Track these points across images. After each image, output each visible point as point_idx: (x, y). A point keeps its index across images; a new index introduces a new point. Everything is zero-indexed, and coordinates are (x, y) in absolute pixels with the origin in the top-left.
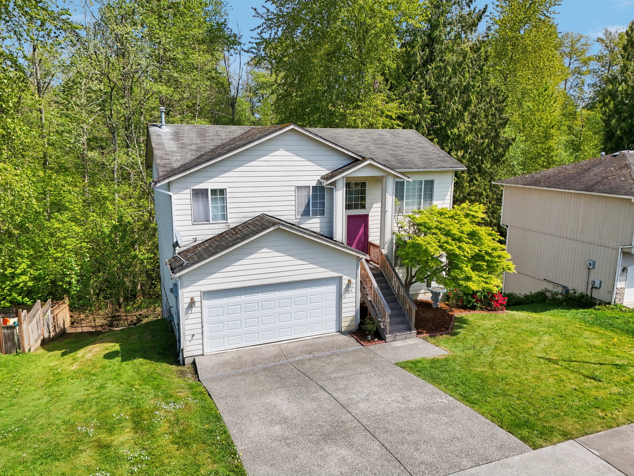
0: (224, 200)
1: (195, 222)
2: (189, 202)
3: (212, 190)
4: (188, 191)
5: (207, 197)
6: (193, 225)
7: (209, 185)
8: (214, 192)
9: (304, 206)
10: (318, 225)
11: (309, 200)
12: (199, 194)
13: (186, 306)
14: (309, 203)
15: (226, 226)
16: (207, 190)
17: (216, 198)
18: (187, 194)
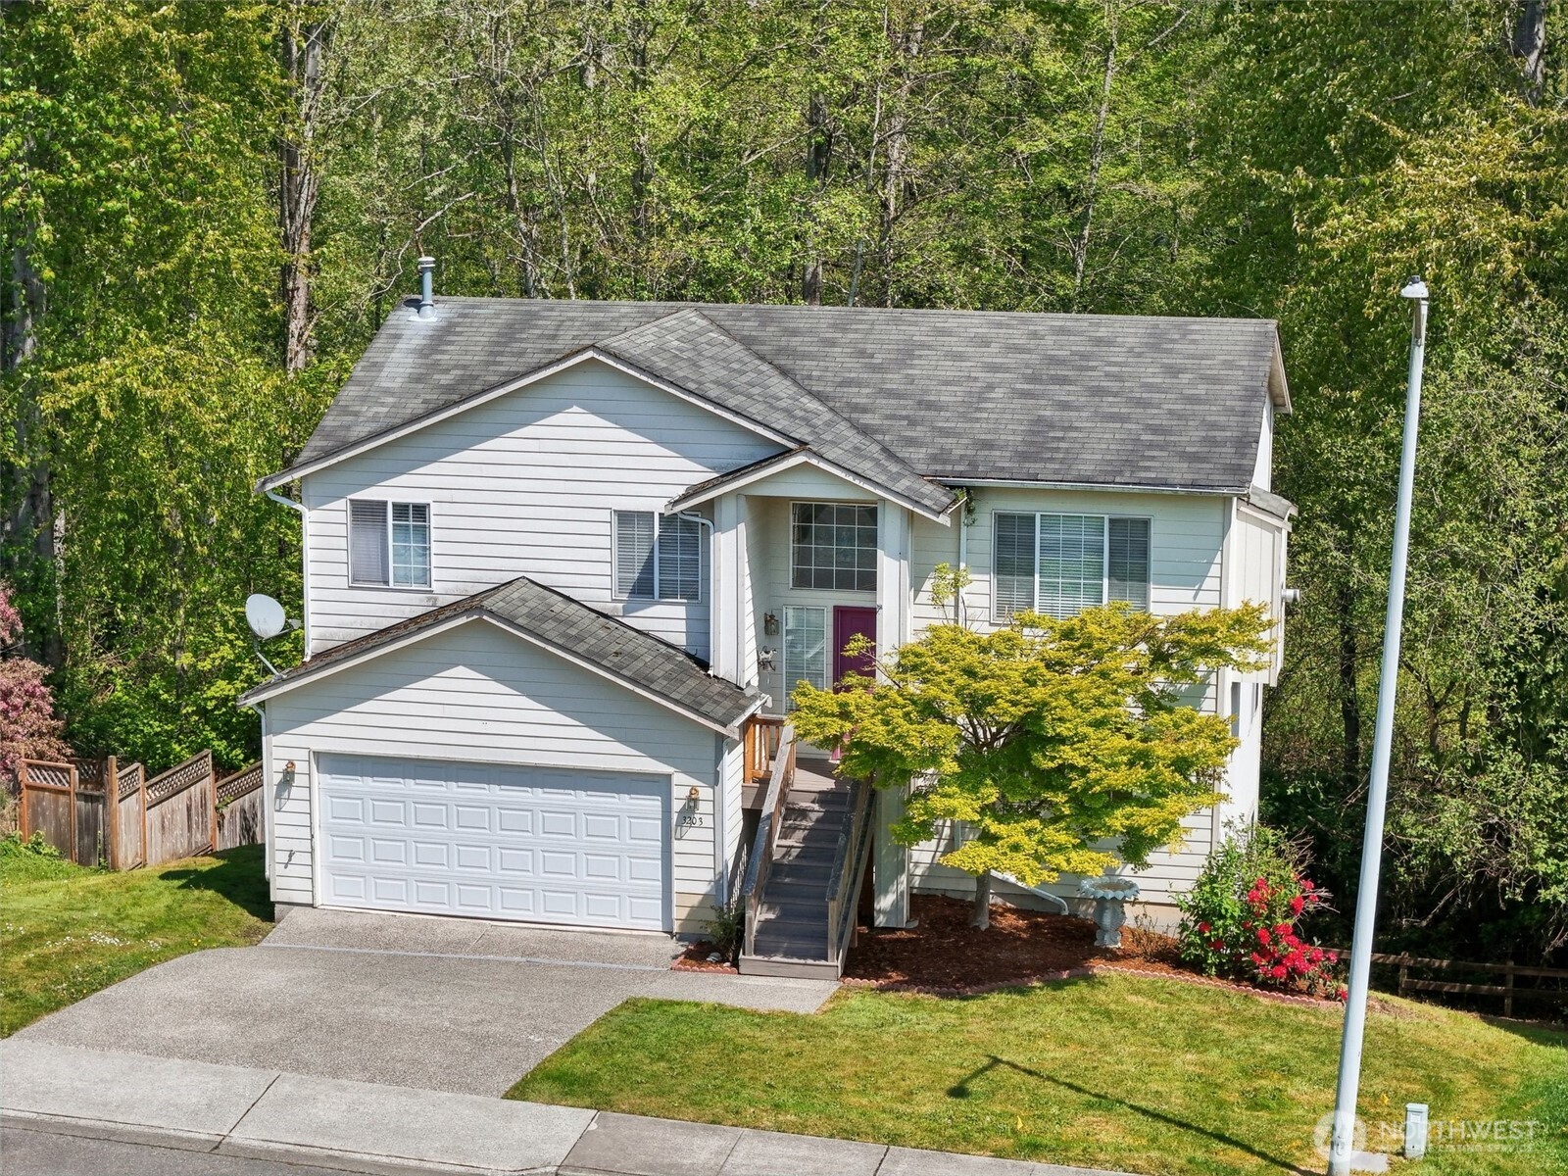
0: (423, 532)
1: (357, 581)
2: (342, 530)
3: (395, 505)
4: (342, 504)
5: (385, 521)
6: (351, 588)
7: (391, 491)
8: (401, 510)
9: (638, 567)
10: (682, 626)
11: (652, 552)
12: (367, 514)
13: (278, 778)
14: (651, 559)
15: (429, 599)
16: (385, 503)
17: (408, 526)
18: (338, 512)
